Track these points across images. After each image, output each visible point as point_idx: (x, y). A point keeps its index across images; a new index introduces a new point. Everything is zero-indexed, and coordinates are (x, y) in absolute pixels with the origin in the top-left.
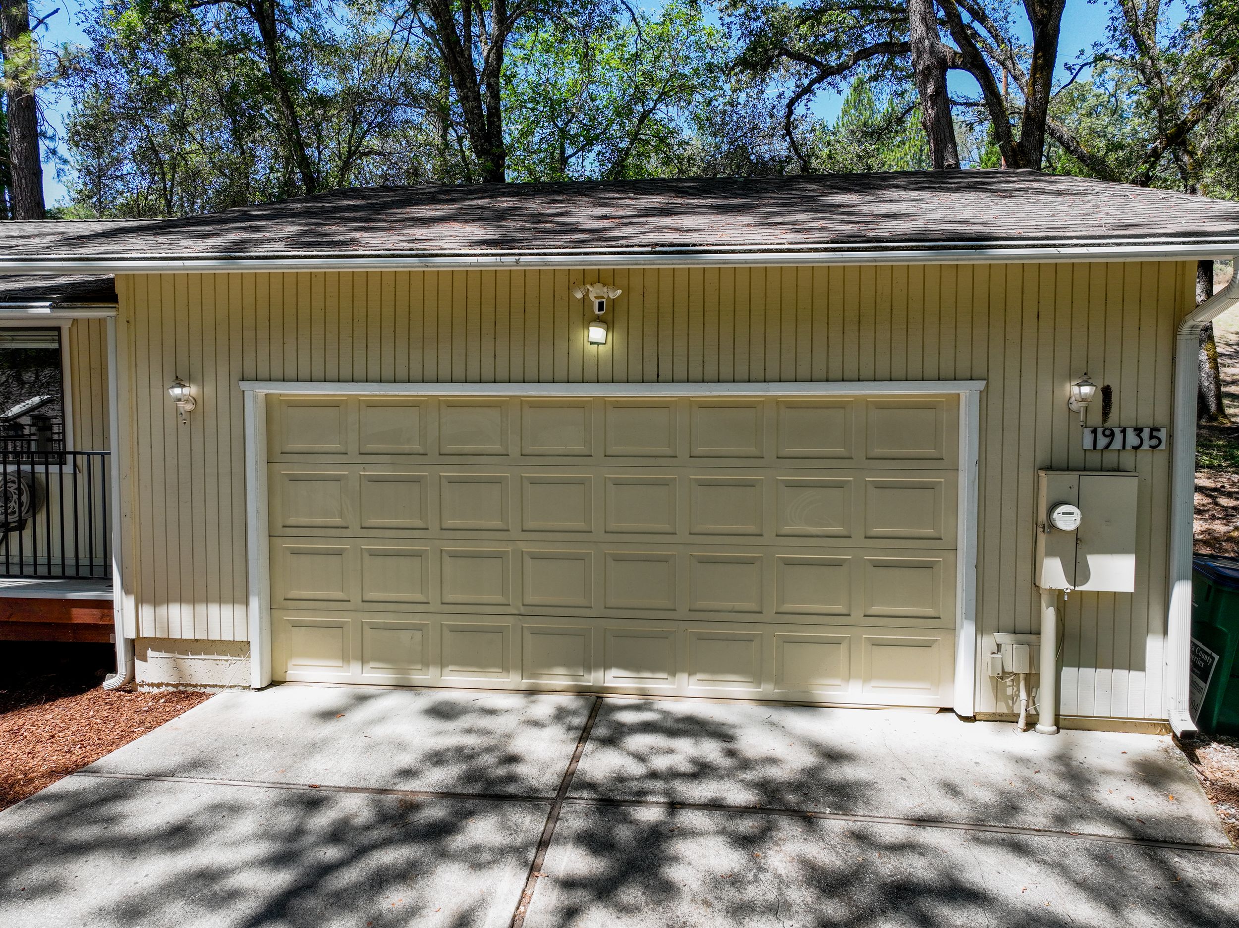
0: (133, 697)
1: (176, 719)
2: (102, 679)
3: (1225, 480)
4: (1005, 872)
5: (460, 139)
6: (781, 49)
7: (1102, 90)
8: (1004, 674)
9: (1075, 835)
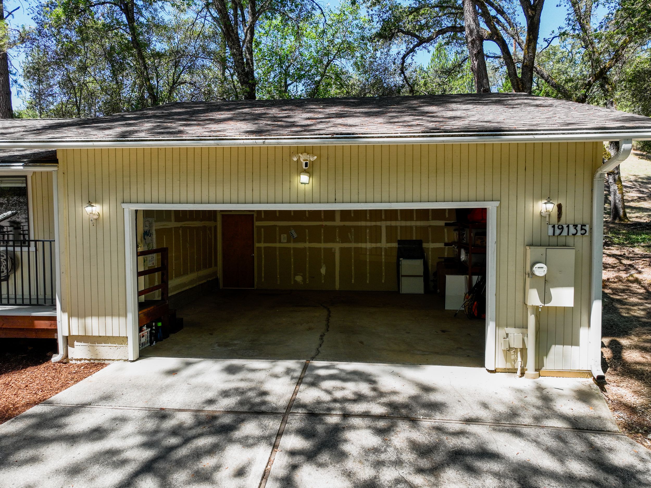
0: (67, 366)
1: (90, 377)
2: (50, 357)
3: (626, 251)
4: (508, 445)
5: (232, 75)
6: (398, 29)
7: (564, 50)
8: (510, 349)
9: (543, 427)
